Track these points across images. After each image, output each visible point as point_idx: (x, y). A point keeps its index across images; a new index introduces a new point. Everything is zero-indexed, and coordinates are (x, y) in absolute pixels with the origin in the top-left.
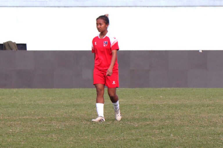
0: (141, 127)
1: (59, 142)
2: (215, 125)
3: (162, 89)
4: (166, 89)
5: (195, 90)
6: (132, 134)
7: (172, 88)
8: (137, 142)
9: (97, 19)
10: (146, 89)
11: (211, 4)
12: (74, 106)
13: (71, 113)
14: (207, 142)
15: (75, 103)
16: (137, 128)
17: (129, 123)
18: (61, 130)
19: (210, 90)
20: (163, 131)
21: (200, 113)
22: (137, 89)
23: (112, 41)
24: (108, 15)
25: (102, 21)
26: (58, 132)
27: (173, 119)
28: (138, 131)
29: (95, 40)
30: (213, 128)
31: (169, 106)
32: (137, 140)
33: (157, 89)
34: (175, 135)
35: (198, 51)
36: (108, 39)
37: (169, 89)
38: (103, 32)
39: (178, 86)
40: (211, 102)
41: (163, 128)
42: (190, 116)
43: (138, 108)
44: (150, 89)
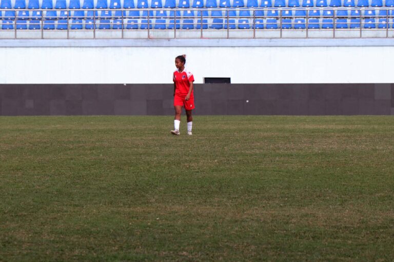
0: (76, 149)
1: (6, 161)
2: (137, 146)
3: (92, 116)
4: (96, 116)
5: (120, 117)
6: (67, 154)
7: (101, 116)
8: (72, 161)
9: (176, 58)
10: (79, 116)
11: (134, 45)
12: (19, 130)
13: (16, 136)
14: (130, 161)
15: (20, 128)
16: (72, 149)
17: (65, 145)
18: (8, 151)
19: (133, 117)
20: (94, 151)
21: (125, 137)
22: (72, 117)
23: (189, 75)
24: (185, 55)
25: (179, 60)
26: (5, 152)
27: (102, 142)
28: (72, 152)
29: (175, 73)
30: (136, 149)
31: (99, 131)
32: (72, 159)
33: (89, 116)
34: (103, 155)
35: (123, 84)
36: (185, 73)
37: (98, 116)
38: (181, 68)
39: (106, 113)
40: (134, 128)
41: (93, 149)
42: (116, 139)
43: (73, 132)
44: (82, 116)
